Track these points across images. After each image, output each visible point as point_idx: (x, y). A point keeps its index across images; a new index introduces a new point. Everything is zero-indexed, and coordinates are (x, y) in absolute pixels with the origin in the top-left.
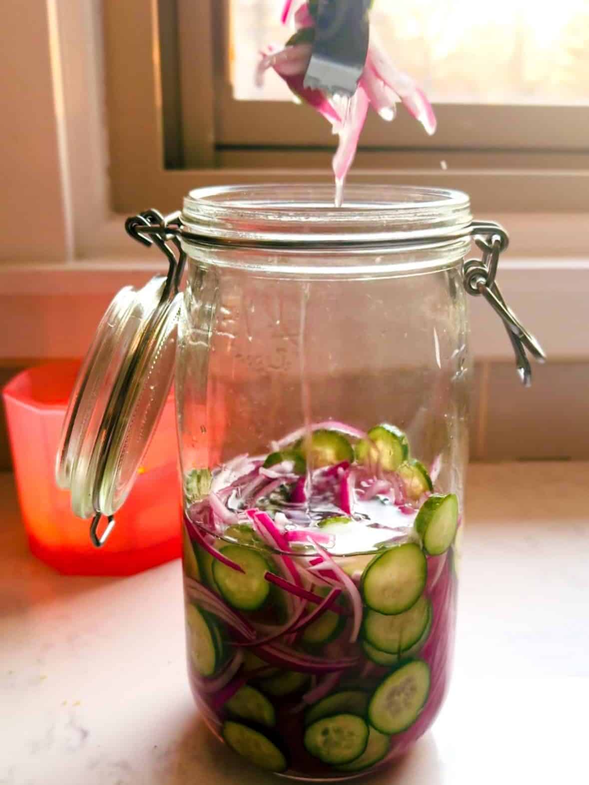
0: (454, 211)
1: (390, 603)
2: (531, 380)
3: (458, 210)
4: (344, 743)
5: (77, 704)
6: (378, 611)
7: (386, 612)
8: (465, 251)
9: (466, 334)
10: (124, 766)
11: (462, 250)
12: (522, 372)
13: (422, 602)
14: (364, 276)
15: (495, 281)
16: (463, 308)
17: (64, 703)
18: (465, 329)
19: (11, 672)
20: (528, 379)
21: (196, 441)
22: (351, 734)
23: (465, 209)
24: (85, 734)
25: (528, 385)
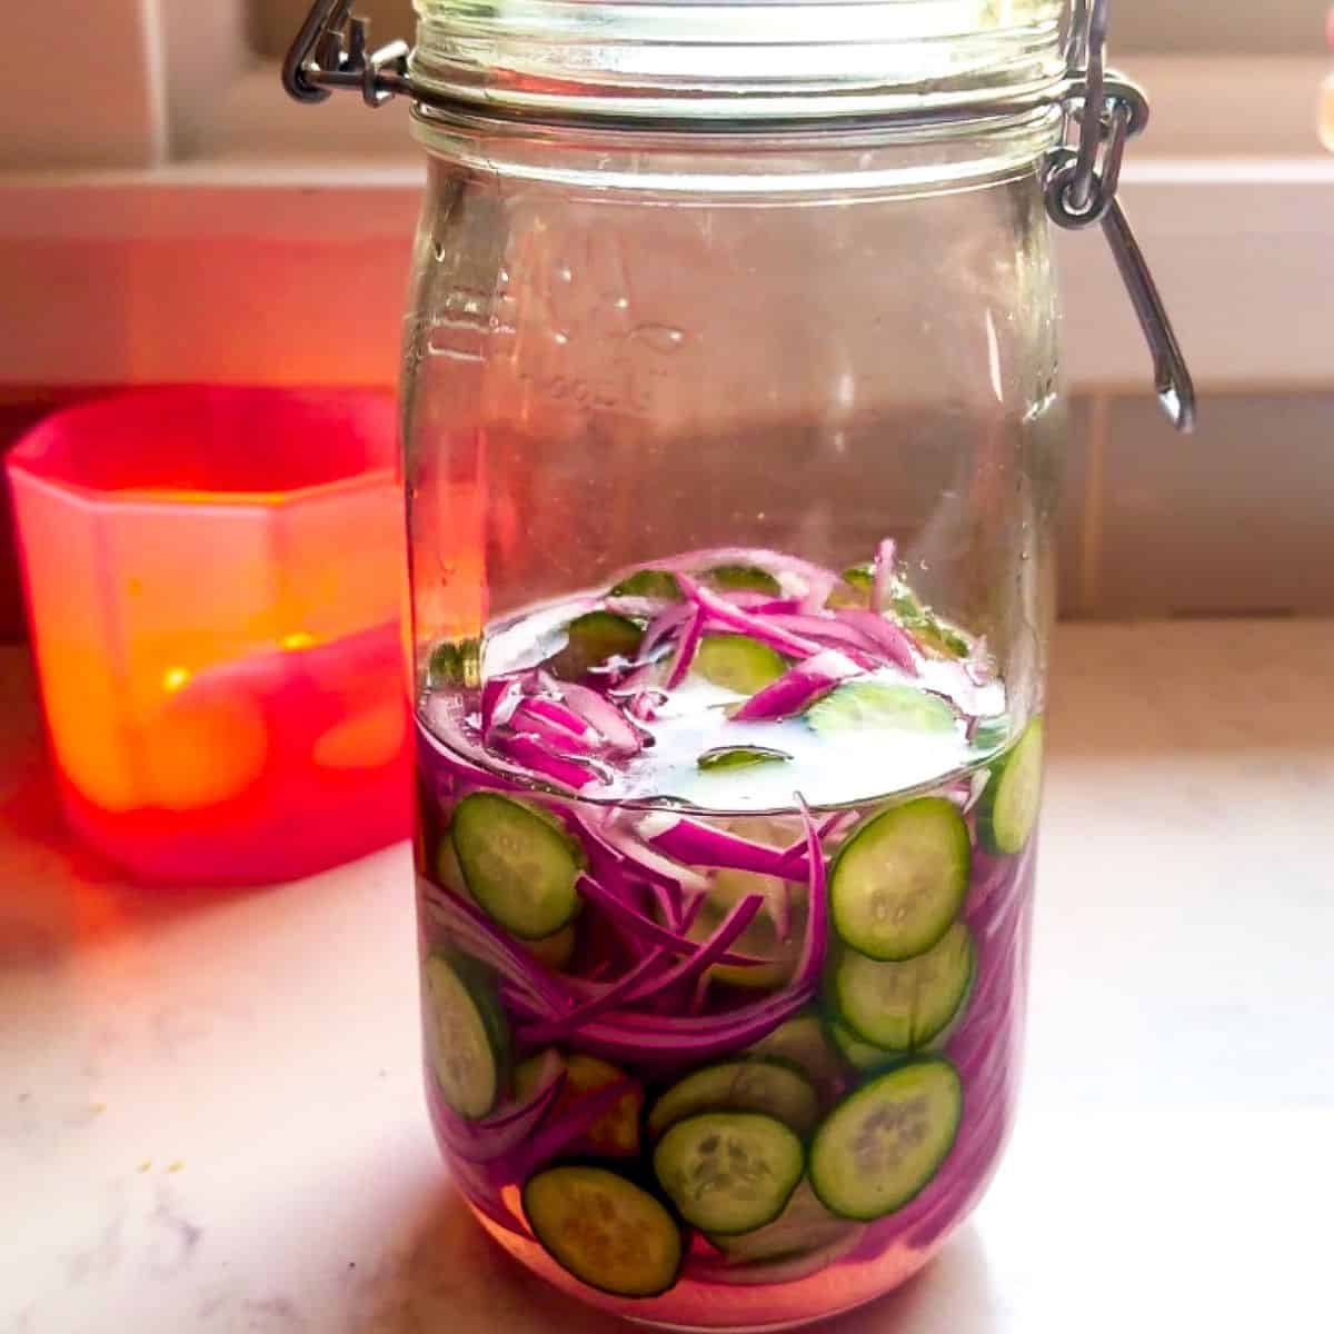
0: (1029, 50)
1: (885, 932)
2: (1194, 419)
3: (1036, 48)
4: (740, 1183)
5: (174, 1169)
6: (861, 952)
7: (878, 953)
8: (1052, 138)
9: (1054, 322)
10: (282, 1308)
11: (1046, 136)
12: (1171, 402)
13: (958, 935)
14: (834, 195)
15: (1117, 197)
16: (1046, 266)
17: (145, 1168)
18: (1053, 312)
19: (24, 1097)
20: (1189, 417)
21: (453, 572)
22: (763, 1167)
23: (1052, 44)
24: (192, 1236)
25: (1188, 429)
